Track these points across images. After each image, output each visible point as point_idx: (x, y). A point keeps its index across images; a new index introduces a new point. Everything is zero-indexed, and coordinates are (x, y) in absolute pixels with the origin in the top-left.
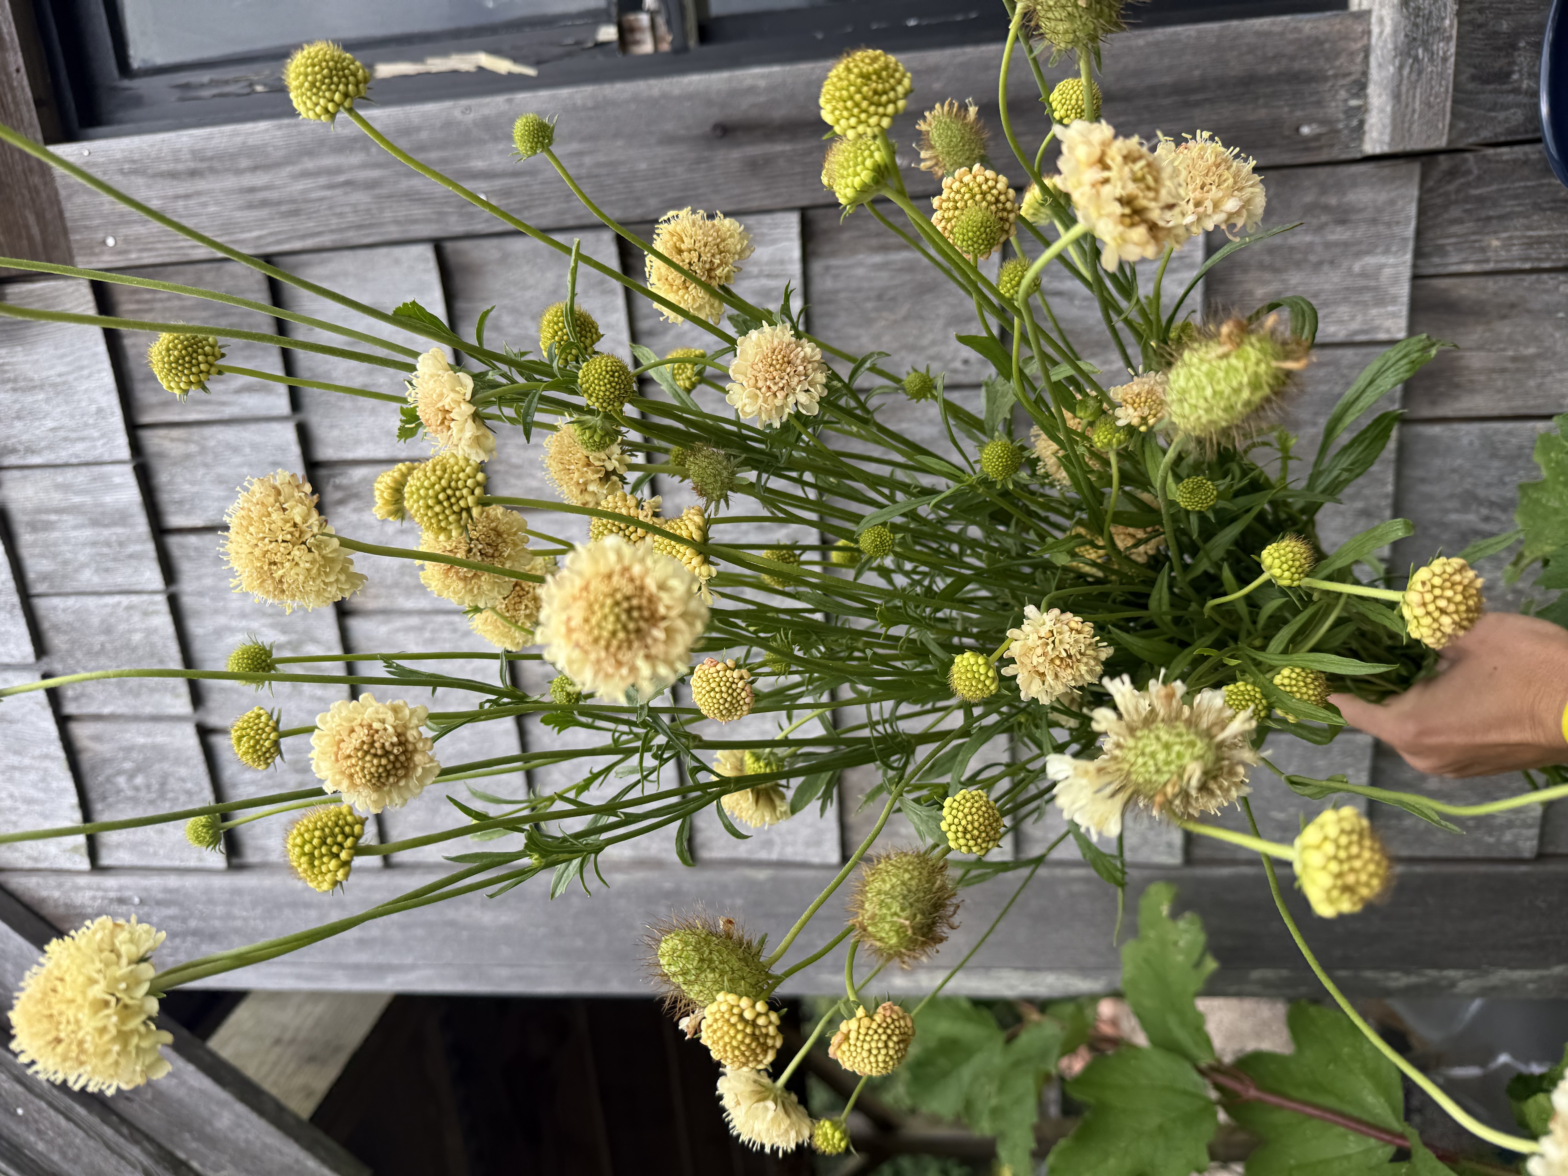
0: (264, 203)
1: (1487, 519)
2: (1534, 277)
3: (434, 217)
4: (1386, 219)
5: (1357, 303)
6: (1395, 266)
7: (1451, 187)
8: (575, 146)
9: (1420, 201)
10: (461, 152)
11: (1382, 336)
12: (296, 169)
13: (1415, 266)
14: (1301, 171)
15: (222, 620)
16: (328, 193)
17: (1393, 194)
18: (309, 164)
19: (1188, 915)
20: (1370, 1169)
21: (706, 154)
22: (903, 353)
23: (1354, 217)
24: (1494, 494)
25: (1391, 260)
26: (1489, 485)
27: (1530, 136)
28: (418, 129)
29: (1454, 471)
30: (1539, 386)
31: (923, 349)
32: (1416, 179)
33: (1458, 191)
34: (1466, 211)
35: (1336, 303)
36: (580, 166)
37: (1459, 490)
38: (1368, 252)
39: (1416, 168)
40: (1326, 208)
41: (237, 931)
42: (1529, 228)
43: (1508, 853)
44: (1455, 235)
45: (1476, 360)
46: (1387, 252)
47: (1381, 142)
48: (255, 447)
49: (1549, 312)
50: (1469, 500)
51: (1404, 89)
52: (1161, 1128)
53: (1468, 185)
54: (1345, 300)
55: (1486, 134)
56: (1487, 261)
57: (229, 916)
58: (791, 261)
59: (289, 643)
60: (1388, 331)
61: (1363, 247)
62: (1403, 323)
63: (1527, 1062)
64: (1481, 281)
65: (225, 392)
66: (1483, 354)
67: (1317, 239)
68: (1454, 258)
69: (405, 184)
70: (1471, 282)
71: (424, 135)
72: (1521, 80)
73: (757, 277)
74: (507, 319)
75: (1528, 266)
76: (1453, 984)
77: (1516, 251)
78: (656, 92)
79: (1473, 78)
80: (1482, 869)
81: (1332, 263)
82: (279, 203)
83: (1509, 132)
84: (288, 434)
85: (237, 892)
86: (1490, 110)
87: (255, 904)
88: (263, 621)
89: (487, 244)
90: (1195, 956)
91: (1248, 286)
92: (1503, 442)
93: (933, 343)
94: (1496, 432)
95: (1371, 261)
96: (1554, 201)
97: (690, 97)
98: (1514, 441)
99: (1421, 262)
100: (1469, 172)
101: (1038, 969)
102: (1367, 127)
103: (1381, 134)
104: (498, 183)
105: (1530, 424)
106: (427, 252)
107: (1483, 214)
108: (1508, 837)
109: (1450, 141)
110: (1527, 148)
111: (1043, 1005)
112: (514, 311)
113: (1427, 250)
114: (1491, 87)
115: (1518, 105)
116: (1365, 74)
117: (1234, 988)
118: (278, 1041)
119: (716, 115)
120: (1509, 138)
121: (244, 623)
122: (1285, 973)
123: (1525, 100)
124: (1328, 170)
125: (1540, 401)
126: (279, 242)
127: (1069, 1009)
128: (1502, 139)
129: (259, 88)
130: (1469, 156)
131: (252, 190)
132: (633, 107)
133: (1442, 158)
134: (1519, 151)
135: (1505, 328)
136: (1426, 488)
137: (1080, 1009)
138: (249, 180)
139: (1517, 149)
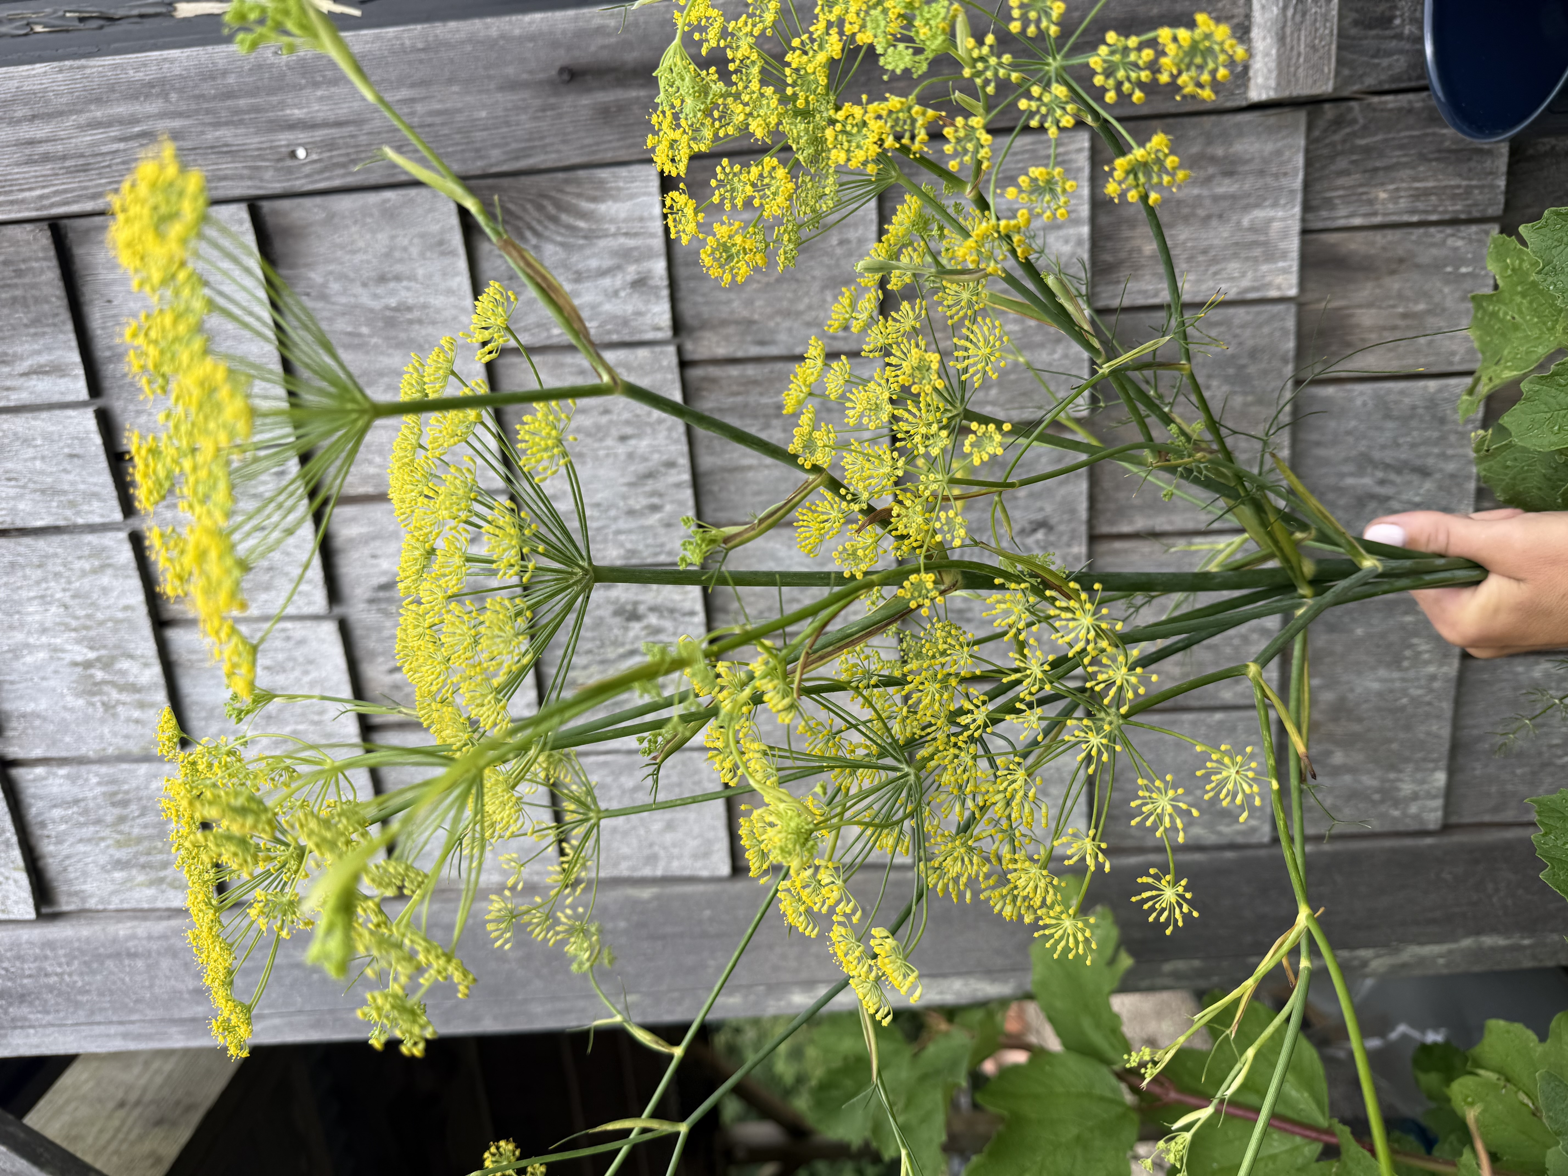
0: (46, 158)
1: (1382, 482)
2: (1421, 231)
3: (246, 172)
4: (1274, 170)
5: (1247, 259)
6: (1283, 219)
7: (1337, 137)
8: (405, 93)
9: (1307, 151)
10: (274, 99)
11: (1273, 293)
12: (83, 119)
13: (1303, 220)
14: (1186, 120)
15: (19, 637)
16: (122, 146)
17: (1280, 144)
18: (98, 113)
19: (1099, 908)
20: (1299, 1170)
21: (552, 100)
22: (778, 319)
23: (1241, 169)
24: (1388, 456)
25: (1280, 214)
26: (1383, 447)
27: (1413, 84)
28: (225, 73)
29: (1349, 433)
30: (1430, 343)
31: (799, 314)
32: (1303, 128)
33: (1344, 141)
34: (1353, 162)
35: (1225, 259)
36: (413, 114)
37: (1354, 453)
38: (1257, 206)
39: (1301, 116)
40: (1213, 160)
41: (51, 989)
42: (1415, 179)
43: (1414, 826)
44: (1343, 188)
45: (1367, 318)
46: (1275, 205)
47: (1267, 88)
48: (48, 437)
49: (1436, 267)
50: (1365, 462)
51: (1288, 31)
52: (1078, 1138)
53: (1354, 134)
54: (1235, 256)
55: (1370, 82)
56: (1375, 214)
57: (42, 972)
58: (652, 218)
59: (98, 659)
60: (1279, 288)
61: (1252, 200)
62: (1294, 279)
63: (1423, 1030)
64: (1370, 234)
65: (10, 376)
66: (1373, 311)
67: (1205, 192)
68: (1342, 211)
69: (212, 136)
70: (1360, 236)
71: (231, 80)
72: (1402, 25)
73: (614, 235)
74: (335, 287)
75: (1415, 218)
76: (1365, 964)
77: (1403, 203)
78: (494, 32)
79: (1356, 23)
80: (1388, 843)
81: (1220, 216)
82: (64, 158)
83: (1394, 79)
84: (87, 421)
85: (50, 944)
86: (1374, 56)
87: (71, 958)
88: (66, 635)
89: (307, 202)
90: (1109, 952)
91: (1137, 243)
92: (1396, 402)
93: (810, 307)
94: (1389, 392)
95: (1259, 214)
96: (1439, 151)
97: (532, 38)
98: (1407, 400)
99: (1310, 216)
100: (1354, 121)
101: (944, 976)
102: (1251, 73)
103: (1267, 79)
104: (319, 134)
105: (1422, 383)
106: (241, 212)
107: (1370, 164)
108: (1413, 809)
109: (1335, 89)
110: (1411, 96)
111: (951, 1013)
112: (342, 277)
113: (1315, 203)
114: (1373, 32)
115: (1401, 52)
116: (1248, 16)
117: (1146, 983)
118: (122, 1104)
119: (563, 58)
120: (1394, 86)
121: (44, 639)
122: (1197, 963)
123: (1408, 46)
124: (1213, 118)
125: (1431, 359)
126: (66, 203)
127: (978, 1015)
128: (1386, 87)
129: (39, 29)
130: (1353, 104)
131: (31, 142)
132: (469, 48)
133: (1327, 106)
134: (1404, 100)
135: (1394, 284)
136: (1321, 452)
137: (990, 1015)
138: (27, 131)
139: (1401, 97)
